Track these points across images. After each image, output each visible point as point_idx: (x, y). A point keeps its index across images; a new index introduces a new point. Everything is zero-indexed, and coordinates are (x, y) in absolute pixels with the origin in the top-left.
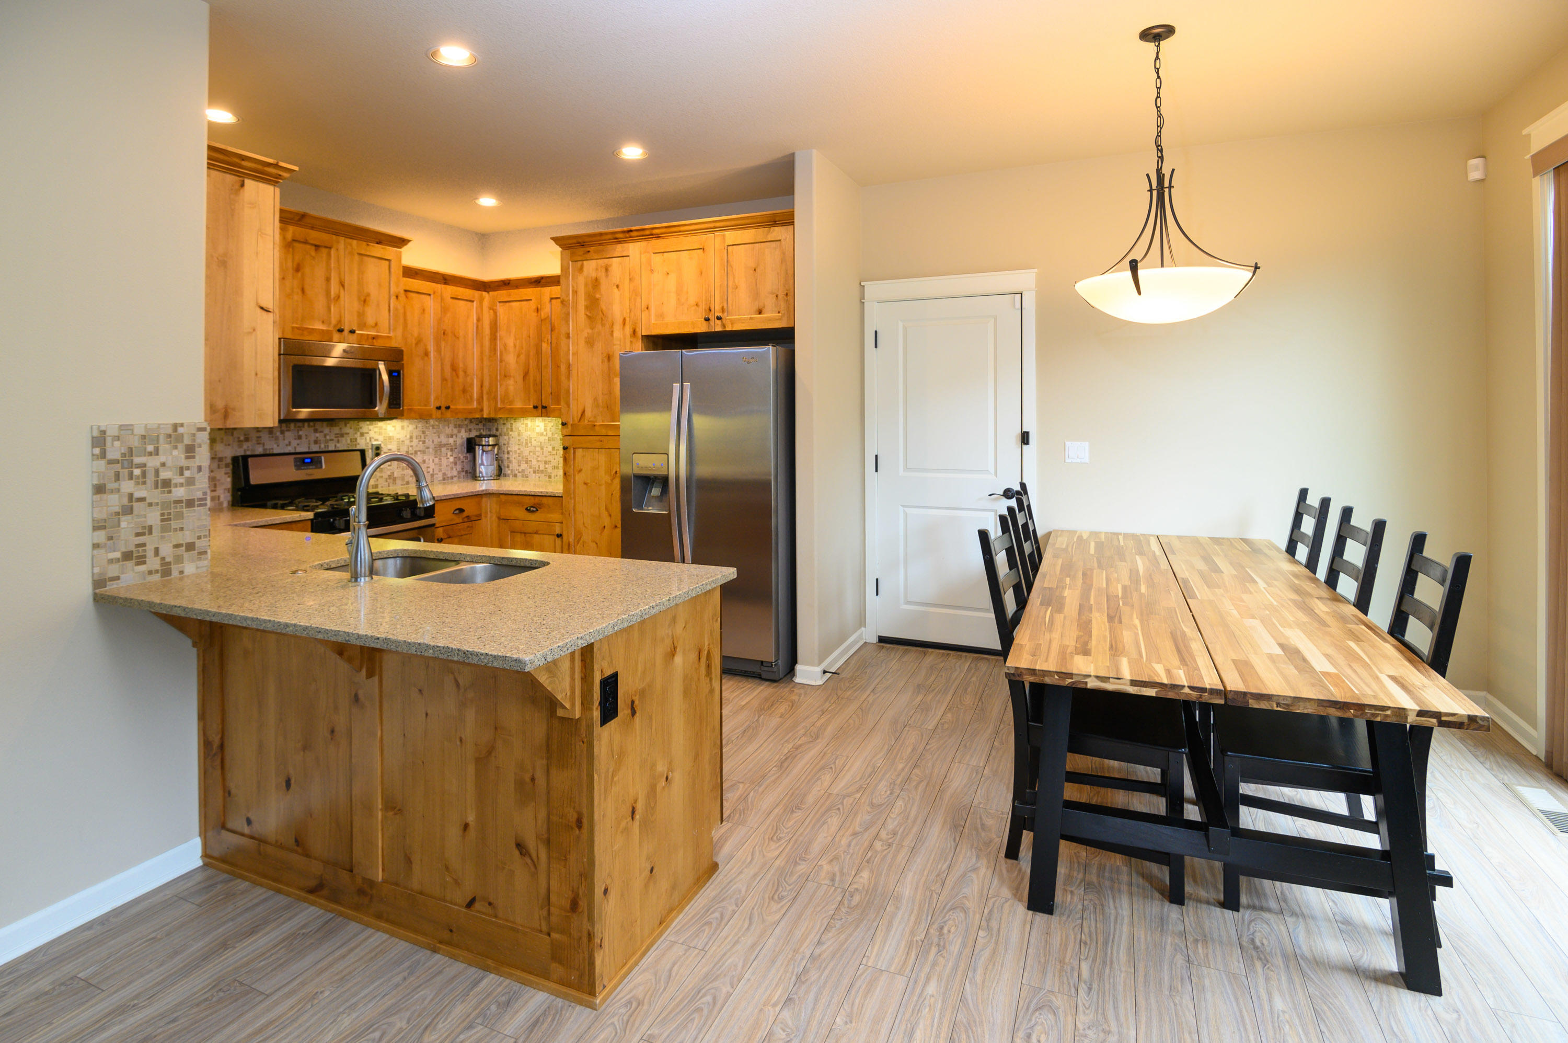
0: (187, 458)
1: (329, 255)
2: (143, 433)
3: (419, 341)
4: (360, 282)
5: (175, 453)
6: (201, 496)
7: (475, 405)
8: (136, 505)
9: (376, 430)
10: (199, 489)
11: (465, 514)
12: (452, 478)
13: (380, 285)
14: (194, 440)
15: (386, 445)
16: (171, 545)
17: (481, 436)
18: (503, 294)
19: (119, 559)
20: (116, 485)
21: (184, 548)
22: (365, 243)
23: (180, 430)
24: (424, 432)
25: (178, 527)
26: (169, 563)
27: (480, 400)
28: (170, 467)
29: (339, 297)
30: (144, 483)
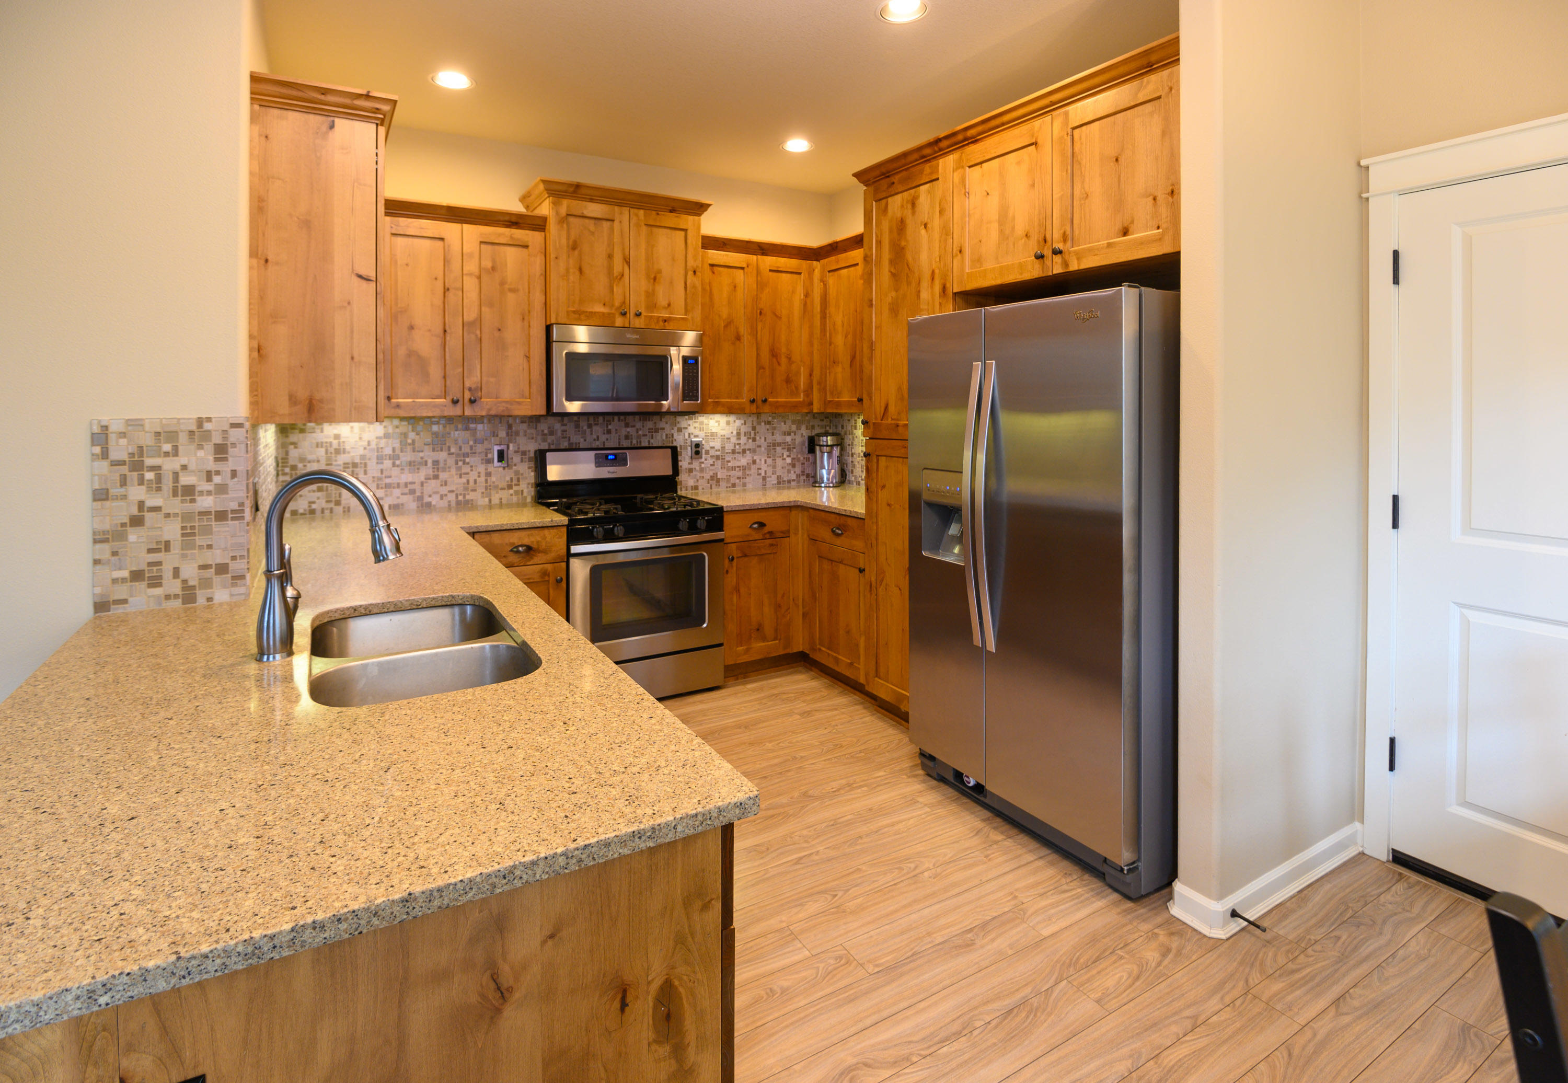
0: (217, 460)
1: (612, 230)
2: (158, 430)
3: (728, 324)
4: (649, 258)
5: (201, 453)
6: (237, 508)
7: (801, 398)
8: (148, 516)
9: (697, 425)
10: (232, 499)
11: (766, 529)
12: (789, 482)
13: (673, 259)
14: (225, 438)
15: (707, 442)
16: (196, 565)
17: (819, 435)
18: (831, 262)
19: (126, 579)
20: (122, 491)
21: (213, 570)
22: (654, 213)
23: (207, 426)
24: (754, 428)
25: (205, 544)
26: (194, 587)
27: (809, 391)
28: (193, 471)
29: (623, 275)
30: (159, 489)
